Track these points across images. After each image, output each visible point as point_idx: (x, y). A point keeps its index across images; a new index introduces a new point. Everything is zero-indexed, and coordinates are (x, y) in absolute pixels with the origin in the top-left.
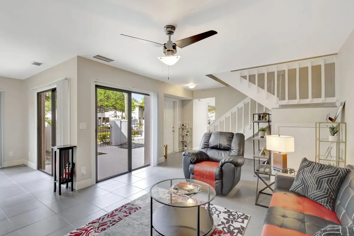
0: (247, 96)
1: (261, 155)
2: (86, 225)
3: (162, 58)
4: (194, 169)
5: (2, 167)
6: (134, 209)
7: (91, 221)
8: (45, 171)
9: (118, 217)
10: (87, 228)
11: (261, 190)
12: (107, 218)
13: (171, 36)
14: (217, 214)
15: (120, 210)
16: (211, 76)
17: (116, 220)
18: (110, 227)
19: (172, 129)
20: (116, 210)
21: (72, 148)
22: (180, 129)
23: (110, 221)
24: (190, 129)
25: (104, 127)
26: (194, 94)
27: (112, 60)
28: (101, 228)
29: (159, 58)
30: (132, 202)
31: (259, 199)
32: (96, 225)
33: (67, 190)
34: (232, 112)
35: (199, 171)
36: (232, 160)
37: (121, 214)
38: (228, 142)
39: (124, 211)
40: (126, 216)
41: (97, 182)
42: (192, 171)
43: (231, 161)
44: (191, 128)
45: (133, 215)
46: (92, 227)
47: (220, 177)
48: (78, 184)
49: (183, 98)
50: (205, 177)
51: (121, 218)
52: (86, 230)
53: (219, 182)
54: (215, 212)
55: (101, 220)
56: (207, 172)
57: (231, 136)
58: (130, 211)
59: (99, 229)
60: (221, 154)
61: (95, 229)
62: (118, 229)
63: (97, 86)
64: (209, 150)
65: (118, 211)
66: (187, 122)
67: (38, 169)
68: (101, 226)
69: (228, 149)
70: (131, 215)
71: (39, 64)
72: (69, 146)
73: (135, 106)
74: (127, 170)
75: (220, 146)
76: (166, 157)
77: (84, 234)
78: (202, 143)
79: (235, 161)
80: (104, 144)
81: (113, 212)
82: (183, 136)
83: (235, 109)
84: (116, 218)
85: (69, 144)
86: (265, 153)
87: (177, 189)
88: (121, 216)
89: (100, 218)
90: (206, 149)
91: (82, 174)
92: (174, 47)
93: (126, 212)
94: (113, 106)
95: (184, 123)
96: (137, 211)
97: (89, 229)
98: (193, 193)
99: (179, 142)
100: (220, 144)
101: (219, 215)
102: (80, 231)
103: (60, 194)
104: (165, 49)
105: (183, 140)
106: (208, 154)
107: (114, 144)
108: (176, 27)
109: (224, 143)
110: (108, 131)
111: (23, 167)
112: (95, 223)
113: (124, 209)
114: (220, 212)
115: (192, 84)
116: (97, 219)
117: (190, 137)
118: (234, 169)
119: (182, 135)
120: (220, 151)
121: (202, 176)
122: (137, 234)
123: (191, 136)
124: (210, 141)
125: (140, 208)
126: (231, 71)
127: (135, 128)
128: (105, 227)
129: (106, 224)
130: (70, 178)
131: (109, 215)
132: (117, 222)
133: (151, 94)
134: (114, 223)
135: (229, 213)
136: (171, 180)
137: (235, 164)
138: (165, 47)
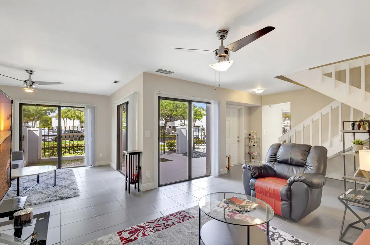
0: (334, 100)
1: (355, 176)
2: (145, 223)
3: (213, 65)
4: (255, 184)
5: (95, 165)
6: (187, 217)
7: (148, 221)
8: (122, 171)
9: (172, 222)
10: (145, 226)
11: (352, 223)
12: (163, 220)
13: (223, 40)
14: (280, 241)
15: (175, 216)
16: (281, 77)
17: (170, 224)
18: (164, 230)
19: (237, 139)
20: (171, 215)
21: (138, 153)
22: (246, 139)
23: (165, 224)
24: (259, 140)
25: (173, 135)
26: (263, 99)
27: (172, 72)
28: (155, 229)
29: (210, 65)
30: (187, 210)
31: (348, 235)
32: (152, 225)
33: (135, 190)
34: (312, 120)
35: (261, 188)
36: (303, 178)
37: (175, 220)
38: (302, 156)
39: (178, 218)
40: (180, 222)
41: (159, 186)
42: (253, 187)
43: (303, 180)
44: (260, 138)
45: (186, 223)
46: (148, 226)
47: (288, 198)
48: (143, 186)
49: (250, 104)
50: (268, 195)
51: (174, 223)
52: (144, 228)
53: (286, 204)
54: (277, 238)
55: (157, 221)
56: (270, 189)
57: (307, 149)
58: (183, 219)
59: (154, 229)
60: (293, 170)
61: (150, 228)
62: (170, 232)
63: (159, 98)
64: (277, 164)
65: (173, 216)
66: (255, 131)
67: (117, 169)
68: (156, 227)
69: (302, 165)
70: (184, 222)
71: (117, 82)
72: (137, 152)
73: (203, 115)
74: (187, 178)
75: (292, 160)
76: (228, 168)
77: (141, 231)
78: (268, 155)
79: (309, 180)
80: (171, 151)
81: (168, 217)
82: (250, 147)
83: (317, 116)
84: (170, 222)
85: (137, 150)
86: (363, 175)
87: (228, 203)
88: (174, 222)
89: (156, 220)
90: (273, 163)
91: (147, 177)
92: (226, 52)
93: (179, 218)
94: (181, 115)
95: (251, 133)
96: (190, 220)
97: (146, 227)
98: (245, 210)
99: (245, 154)
100: (291, 158)
101: (283, 242)
102: (139, 227)
103: (129, 193)
104: (217, 55)
105: (250, 151)
106: (275, 169)
107: (179, 152)
108: (229, 31)
109: (297, 157)
110: (174, 139)
111: (107, 166)
112: (152, 223)
113: (178, 216)
114: (285, 240)
115: (259, 88)
116: (154, 220)
117: (258, 148)
118: (308, 190)
119: (249, 145)
120: (291, 167)
121: (265, 195)
122: (186, 242)
123: (260, 147)
124: (278, 154)
125: (194, 217)
126: (310, 69)
127: (201, 137)
128: (159, 228)
129: (160, 226)
130: (137, 180)
131: (164, 219)
132: (170, 226)
133: (212, 102)
134: (167, 226)
135: (297, 243)
136: (225, 193)
137: (309, 184)
138: (216, 53)
